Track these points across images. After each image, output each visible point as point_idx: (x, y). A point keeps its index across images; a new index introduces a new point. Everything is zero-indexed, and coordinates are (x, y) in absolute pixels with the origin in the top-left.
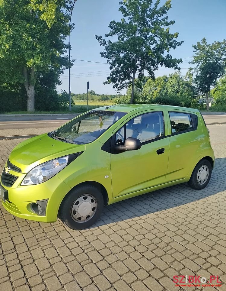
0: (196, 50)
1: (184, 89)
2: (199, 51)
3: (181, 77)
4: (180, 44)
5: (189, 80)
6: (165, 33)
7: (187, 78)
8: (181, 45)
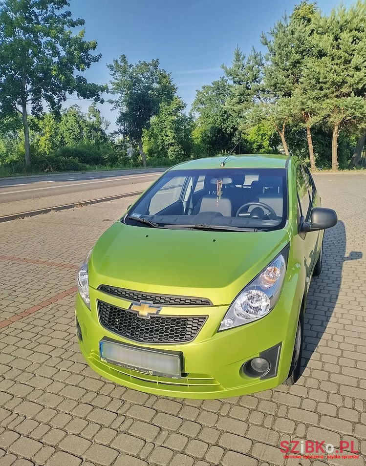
0: (113, 72)
1: (89, 134)
2: (118, 73)
3: (81, 115)
4: (96, 60)
5: (94, 119)
6: (76, 40)
7: (91, 117)
8: (98, 61)
